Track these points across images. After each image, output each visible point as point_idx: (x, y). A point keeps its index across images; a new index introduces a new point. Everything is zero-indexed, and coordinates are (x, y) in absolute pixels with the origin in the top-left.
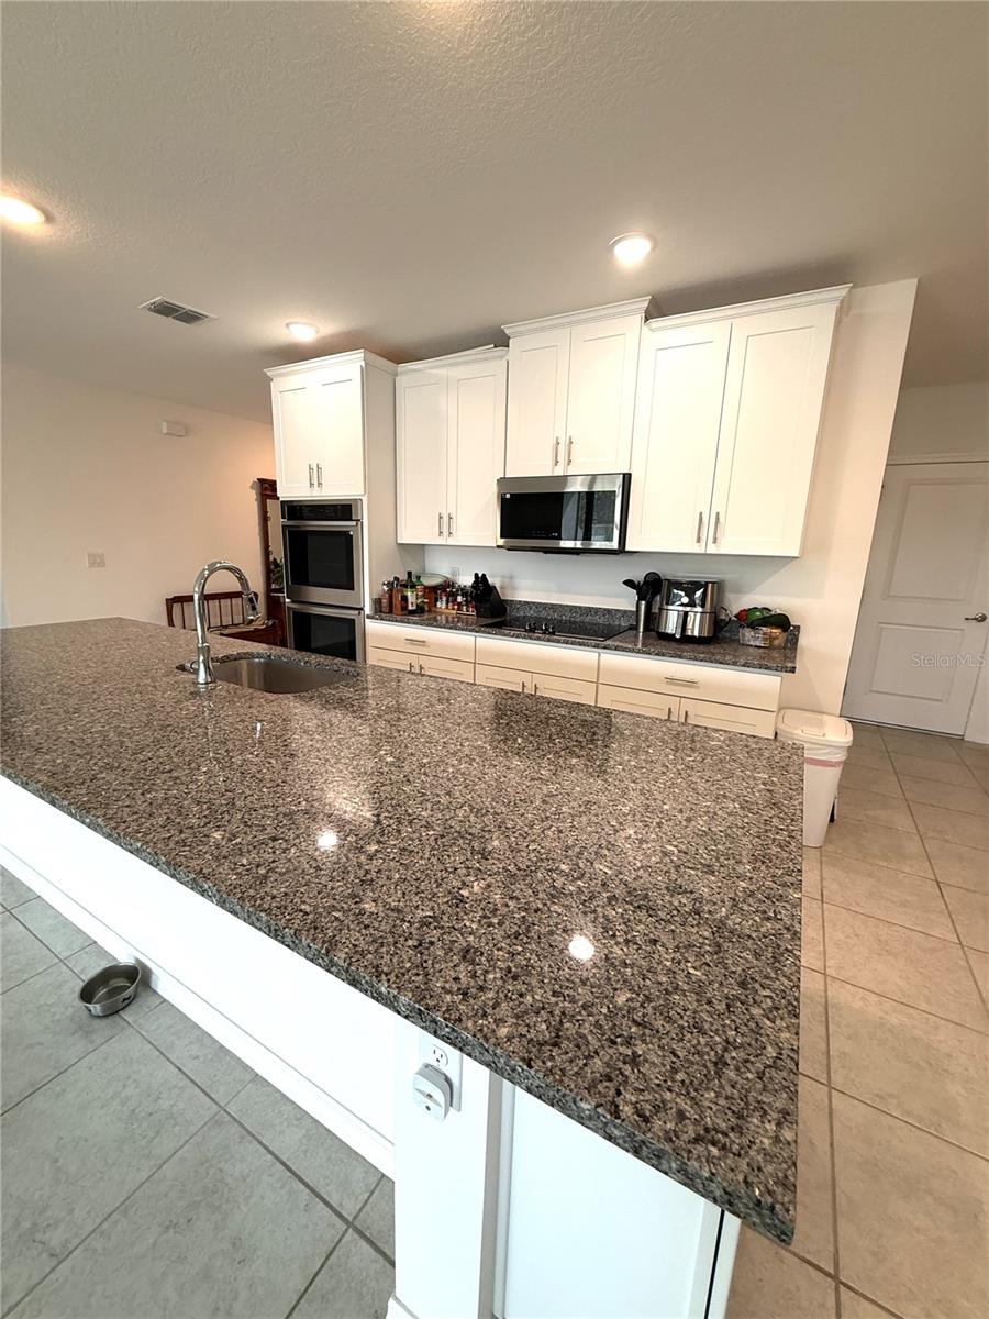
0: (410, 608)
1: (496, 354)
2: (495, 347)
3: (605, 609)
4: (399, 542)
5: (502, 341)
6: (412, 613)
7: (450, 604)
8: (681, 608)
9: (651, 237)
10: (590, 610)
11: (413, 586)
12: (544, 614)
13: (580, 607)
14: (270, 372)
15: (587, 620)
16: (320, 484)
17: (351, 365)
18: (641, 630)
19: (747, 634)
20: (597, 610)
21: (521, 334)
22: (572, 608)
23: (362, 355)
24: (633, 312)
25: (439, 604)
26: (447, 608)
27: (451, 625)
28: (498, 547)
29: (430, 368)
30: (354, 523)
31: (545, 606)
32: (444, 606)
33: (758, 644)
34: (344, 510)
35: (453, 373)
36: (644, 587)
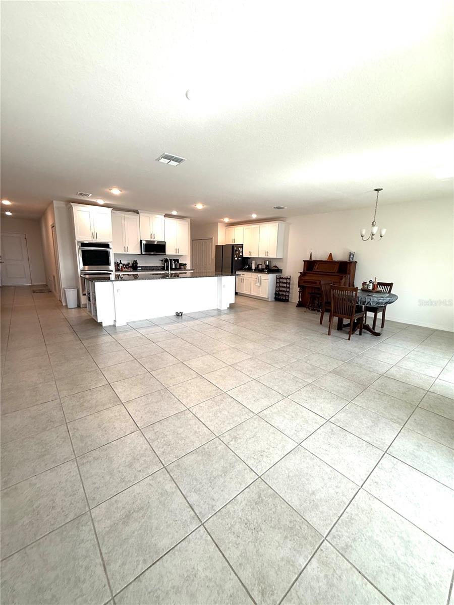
1: (136, 215)
16: (97, 238)
21: (142, 212)
30: (110, 249)
35: (125, 216)
36: (166, 261)
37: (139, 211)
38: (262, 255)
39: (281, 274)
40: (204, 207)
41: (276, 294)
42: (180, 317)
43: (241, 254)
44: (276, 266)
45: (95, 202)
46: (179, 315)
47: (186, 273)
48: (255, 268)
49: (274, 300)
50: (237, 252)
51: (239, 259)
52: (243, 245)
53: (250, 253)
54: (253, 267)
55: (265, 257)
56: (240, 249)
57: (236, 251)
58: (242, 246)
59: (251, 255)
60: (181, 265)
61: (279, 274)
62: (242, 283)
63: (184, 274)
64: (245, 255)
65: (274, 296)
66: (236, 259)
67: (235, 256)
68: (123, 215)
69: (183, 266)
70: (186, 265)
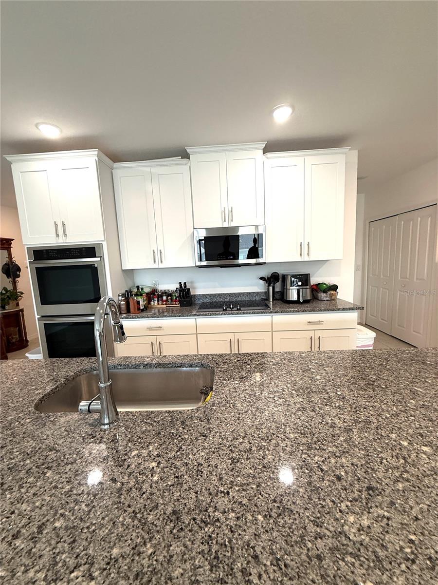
0: (141, 308)
1: (181, 162)
2: (182, 158)
3: (248, 293)
4: (123, 269)
5: (186, 156)
6: (143, 310)
7: (160, 302)
8: (297, 288)
9: (293, 107)
10: (240, 294)
11: (141, 295)
12: (214, 300)
13: (234, 294)
14: (9, 158)
15: (239, 299)
16: (65, 235)
17: (89, 158)
18: (271, 301)
19: (322, 295)
20: (243, 294)
21: (195, 153)
22: (230, 295)
23: (96, 153)
24: (256, 149)
25: (152, 303)
26: (158, 304)
27: (161, 314)
28: (196, 266)
29: (139, 167)
30: (98, 259)
31: (214, 295)
32: (156, 303)
33: (327, 299)
34: (90, 251)
35: (154, 170)
36: (272, 279)
60: (321, 288)
68: (148, 169)
69: (325, 292)
70: (335, 288)
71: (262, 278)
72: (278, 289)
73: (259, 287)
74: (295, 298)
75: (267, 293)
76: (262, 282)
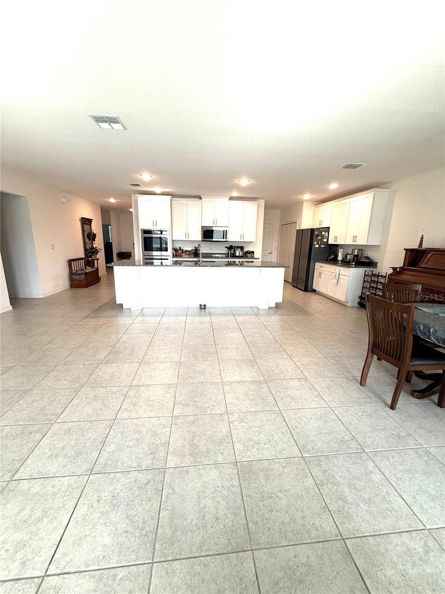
5: (200, 198)
8: (239, 251)
16: (156, 225)
18: (229, 256)
21: (205, 198)
24: (225, 198)
28: (202, 241)
35: (188, 202)
36: (230, 248)
37: (201, 196)
38: (349, 242)
39: (374, 269)
40: (250, 182)
41: (360, 297)
42: (203, 310)
43: (325, 240)
44: (368, 258)
45: (153, 192)
46: (203, 307)
47: (253, 262)
48: (343, 259)
49: (356, 305)
50: (320, 238)
51: (322, 246)
52: (329, 228)
53: (336, 237)
54: (340, 258)
55: (353, 243)
56: (323, 233)
57: (317, 236)
58: (327, 229)
59: (336, 241)
60: (248, 252)
61: (372, 269)
62: (319, 278)
63: (250, 263)
64: (331, 242)
65: (359, 300)
66: (317, 246)
67: (315, 243)
68: (185, 202)
69: (249, 253)
70: (253, 252)
71: (226, 247)
72: (232, 252)
73: (225, 251)
74: (238, 255)
75: (228, 254)
76: (226, 249)
